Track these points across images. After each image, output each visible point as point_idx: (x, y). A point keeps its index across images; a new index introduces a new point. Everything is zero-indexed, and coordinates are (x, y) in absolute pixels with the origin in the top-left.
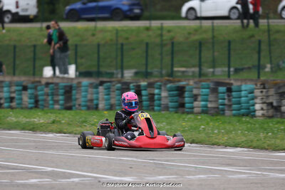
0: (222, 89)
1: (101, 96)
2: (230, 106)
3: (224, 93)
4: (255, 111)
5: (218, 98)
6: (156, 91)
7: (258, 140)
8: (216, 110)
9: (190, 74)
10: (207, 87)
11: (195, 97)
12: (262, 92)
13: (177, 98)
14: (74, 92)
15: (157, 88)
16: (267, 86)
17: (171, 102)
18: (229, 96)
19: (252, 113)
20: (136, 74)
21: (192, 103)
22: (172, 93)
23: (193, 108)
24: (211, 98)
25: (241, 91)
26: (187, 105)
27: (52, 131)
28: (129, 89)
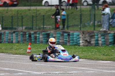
0: (66, 34)
1: (14, 37)
3: (66, 36)
4: (80, 43)
5: (64, 38)
6: (38, 35)
7: (89, 56)
8: (63, 43)
9: (48, 28)
10: (59, 33)
12: (83, 35)
13: (46, 38)
14: (2, 36)
15: (38, 34)
16: (85, 33)
17: (44, 40)
18: (68, 37)
20: (26, 28)
22: (44, 36)
24: (61, 38)
25: (74, 35)
28: (26, 34)
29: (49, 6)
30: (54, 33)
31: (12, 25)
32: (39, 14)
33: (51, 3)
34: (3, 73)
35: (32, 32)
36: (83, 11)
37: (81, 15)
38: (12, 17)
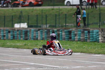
0: (86, 32)
1: (39, 35)
2: (89, 38)
4: (99, 40)
5: (84, 35)
8: (84, 39)
9: (70, 26)
10: (80, 31)
11: (75, 35)
12: (102, 33)
13: (68, 35)
14: (28, 33)
15: (61, 32)
16: (103, 30)
17: (66, 37)
18: (89, 34)
19: (98, 41)
20: (50, 26)
21: (74, 37)
22: (66, 33)
23: (75, 39)
24: (82, 35)
25: (93, 32)
26: (72, 38)
27: (25, 48)
28: (50, 32)
29: (71, 5)
30: (76, 30)
31: (37, 24)
32: (62, 13)
33: (73, 3)
34: (29, 67)
35: (55, 30)
36: (102, 10)
37: (100, 14)
38: (37, 16)
